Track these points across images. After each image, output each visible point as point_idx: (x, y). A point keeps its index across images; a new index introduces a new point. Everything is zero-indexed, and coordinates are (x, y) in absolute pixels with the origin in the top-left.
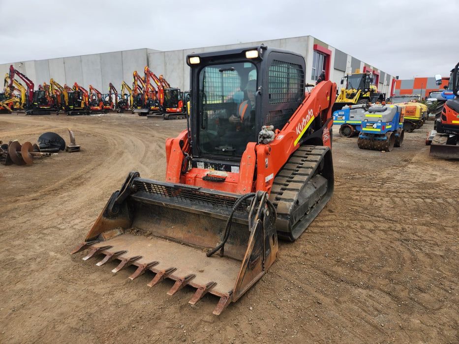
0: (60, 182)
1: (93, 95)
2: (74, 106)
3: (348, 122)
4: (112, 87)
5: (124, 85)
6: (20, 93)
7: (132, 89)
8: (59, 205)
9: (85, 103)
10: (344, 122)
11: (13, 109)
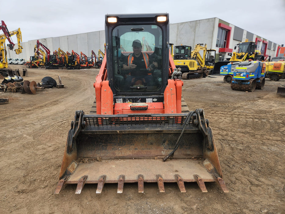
1: (83, 58)
2: (71, 64)
3: (229, 73)
6: (43, 56)
9: (77, 62)
11: (39, 65)
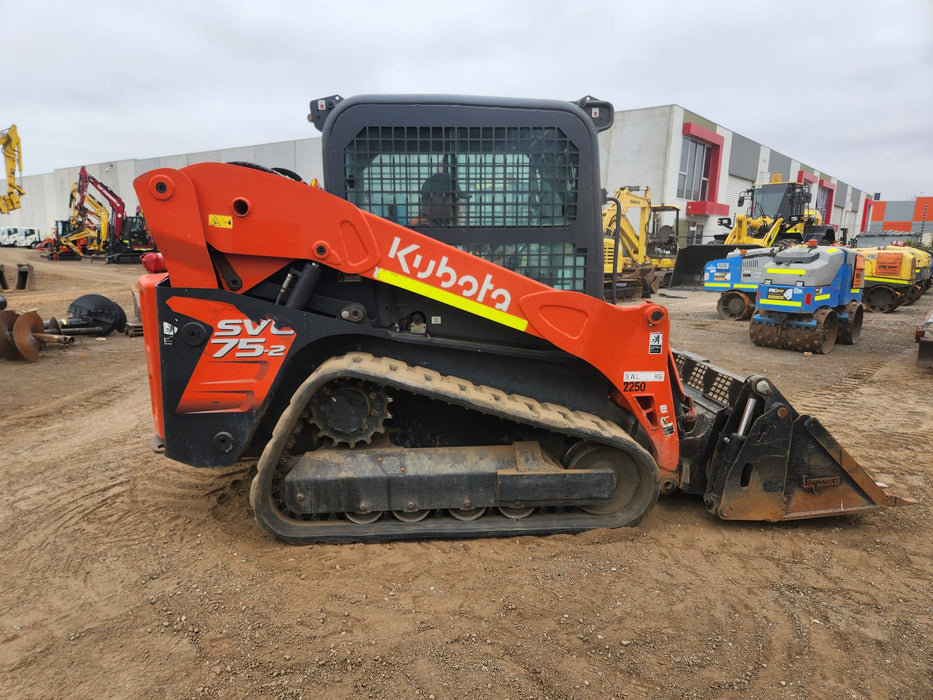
3: (736, 286)
10: (728, 285)
11: (84, 250)
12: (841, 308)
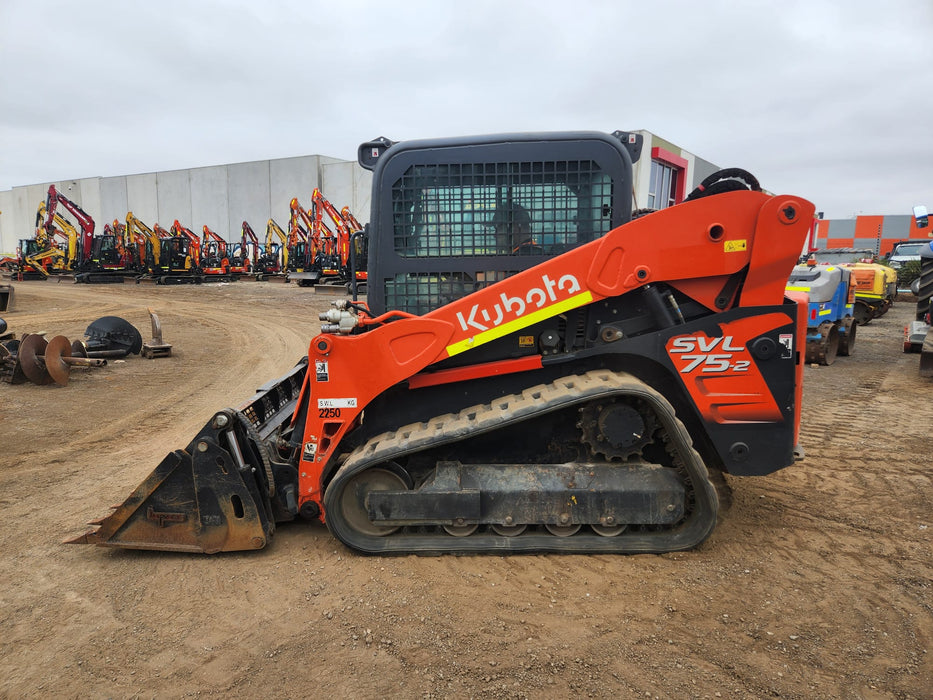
0: (119, 422)
1: (210, 246)
2: (171, 267)
4: (247, 229)
5: (272, 226)
6: (67, 239)
7: (287, 234)
8: (109, 475)
9: (193, 261)
11: (50, 270)
12: (838, 322)
